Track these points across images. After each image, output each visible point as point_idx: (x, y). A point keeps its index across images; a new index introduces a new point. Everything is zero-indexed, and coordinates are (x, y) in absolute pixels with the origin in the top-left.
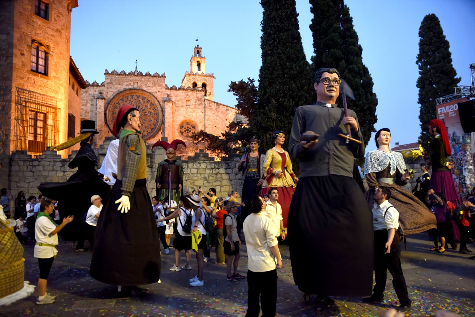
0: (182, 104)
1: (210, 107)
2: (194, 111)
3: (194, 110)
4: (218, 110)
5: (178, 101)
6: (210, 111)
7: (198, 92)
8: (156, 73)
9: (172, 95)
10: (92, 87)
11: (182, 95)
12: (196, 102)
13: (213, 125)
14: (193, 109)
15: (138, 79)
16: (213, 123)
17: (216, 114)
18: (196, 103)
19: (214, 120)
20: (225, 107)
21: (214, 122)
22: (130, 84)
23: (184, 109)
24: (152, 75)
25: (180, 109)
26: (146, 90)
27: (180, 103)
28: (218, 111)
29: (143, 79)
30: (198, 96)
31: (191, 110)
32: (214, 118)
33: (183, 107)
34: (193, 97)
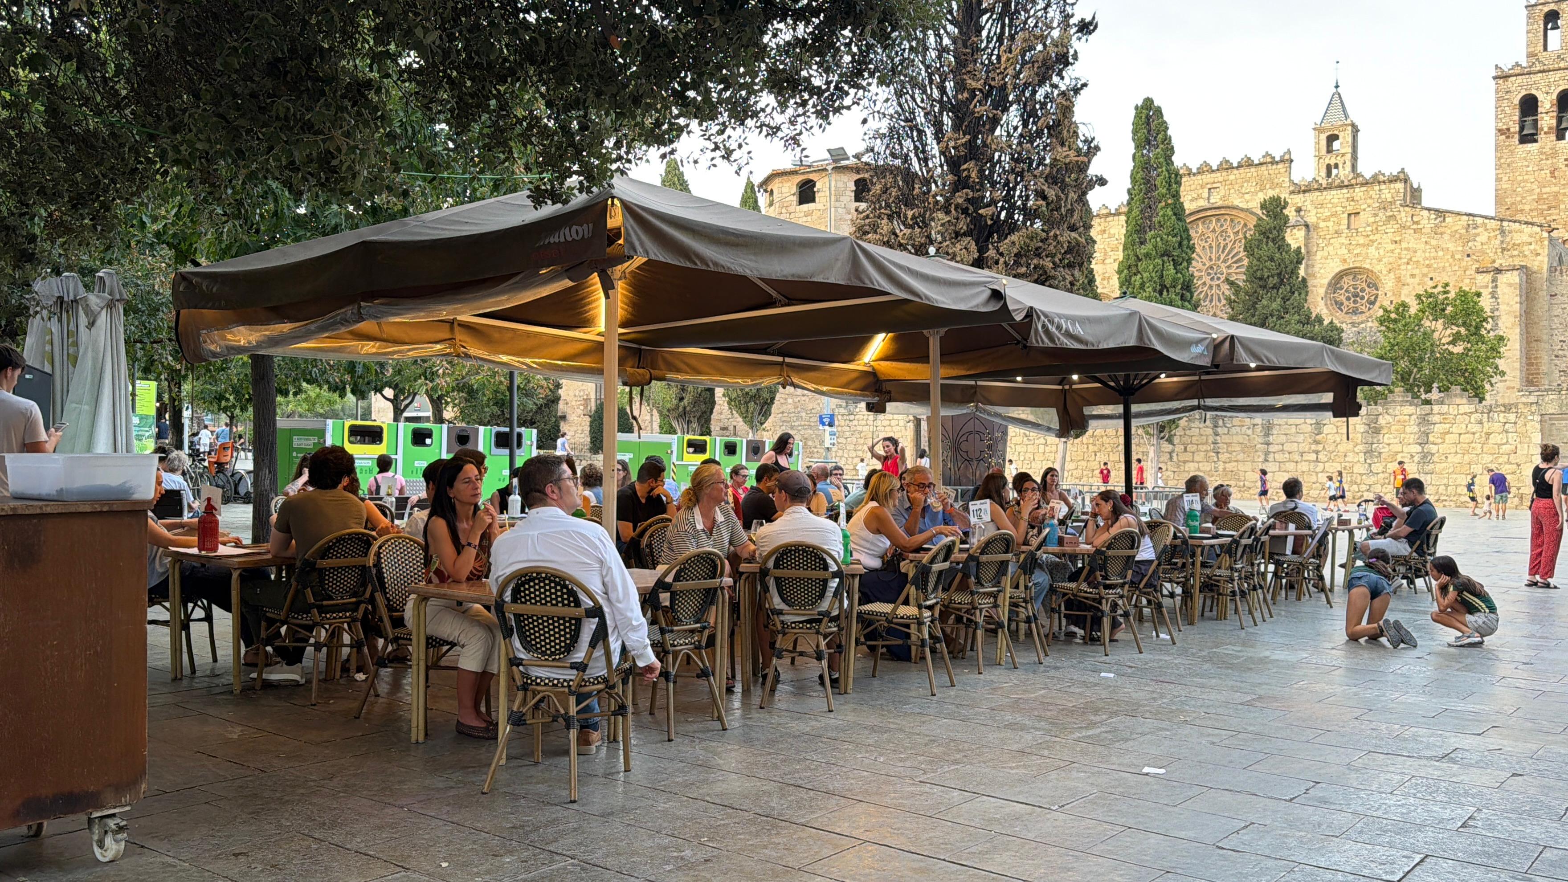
0: (1336, 228)
1: (1415, 226)
2: (1373, 241)
3: (1371, 237)
4: (1441, 230)
5: (1324, 220)
6: (1417, 235)
7: (1383, 187)
8: (1267, 154)
9: (1309, 207)
10: (1116, 218)
11: (1336, 201)
12: (1376, 215)
13: (1425, 275)
14: (1368, 236)
15: (1221, 179)
16: (1425, 270)
17: (1434, 242)
18: (1378, 219)
19: (1427, 262)
20: (1465, 218)
21: (1428, 266)
22: (1199, 197)
23: (1342, 240)
24: (1256, 162)
25: (1332, 241)
26: (1241, 205)
27: (1330, 224)
28: (1442, 234)
29: (1232, 177)
30: (1383, 196)
31: (1361, 240)
32: (1427, 255)
33: (1338, 233)
34: (1369, 201)
